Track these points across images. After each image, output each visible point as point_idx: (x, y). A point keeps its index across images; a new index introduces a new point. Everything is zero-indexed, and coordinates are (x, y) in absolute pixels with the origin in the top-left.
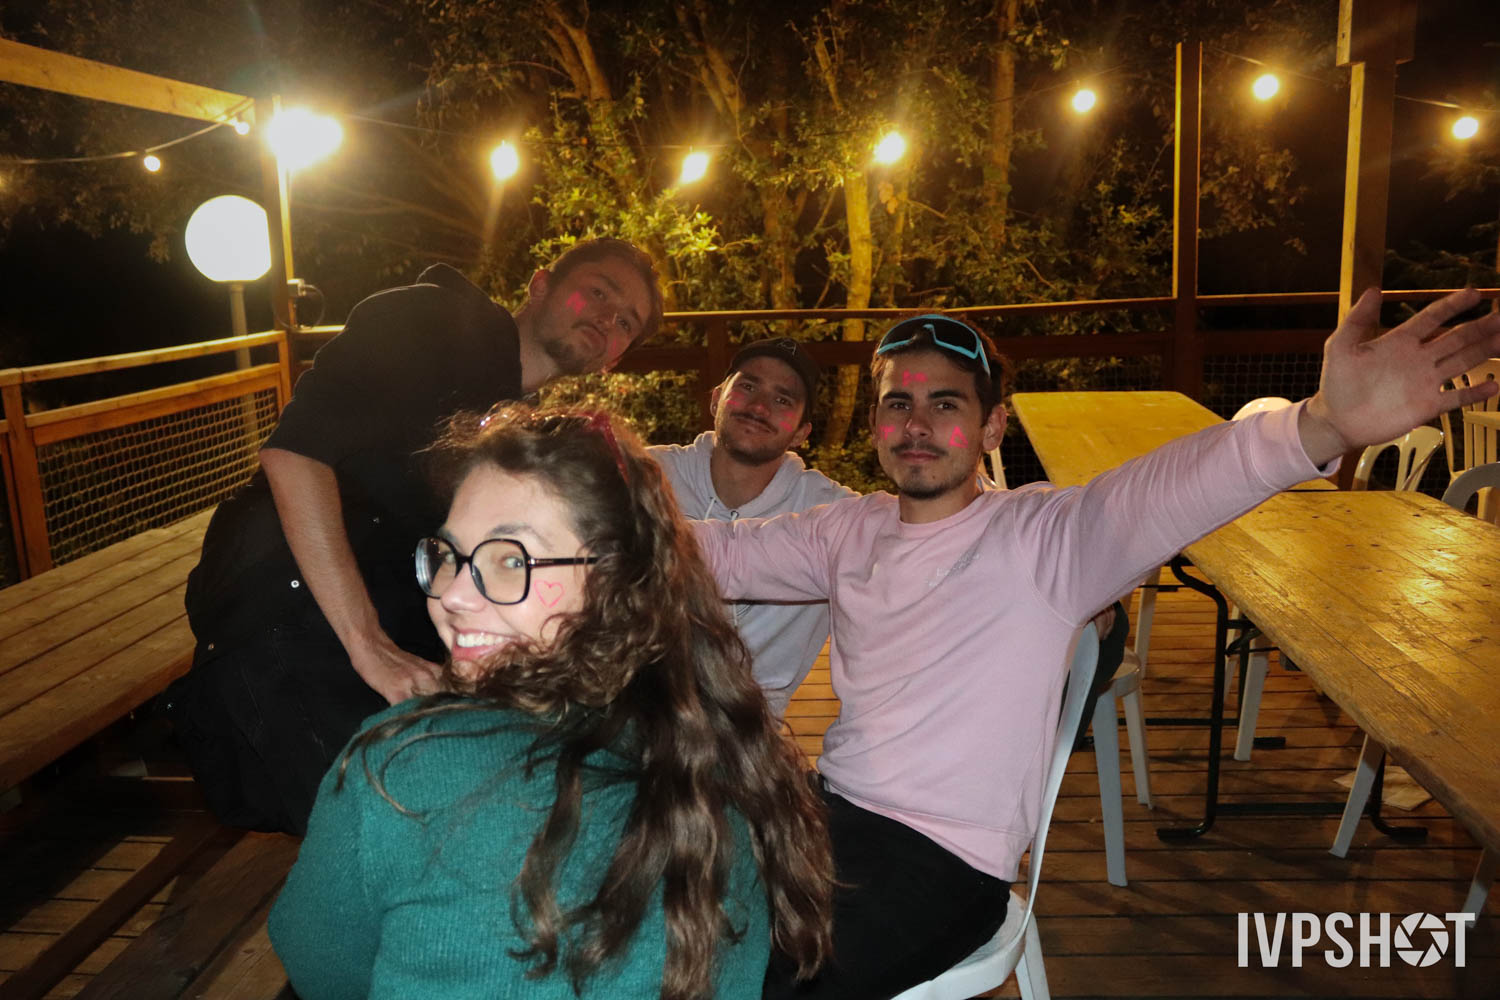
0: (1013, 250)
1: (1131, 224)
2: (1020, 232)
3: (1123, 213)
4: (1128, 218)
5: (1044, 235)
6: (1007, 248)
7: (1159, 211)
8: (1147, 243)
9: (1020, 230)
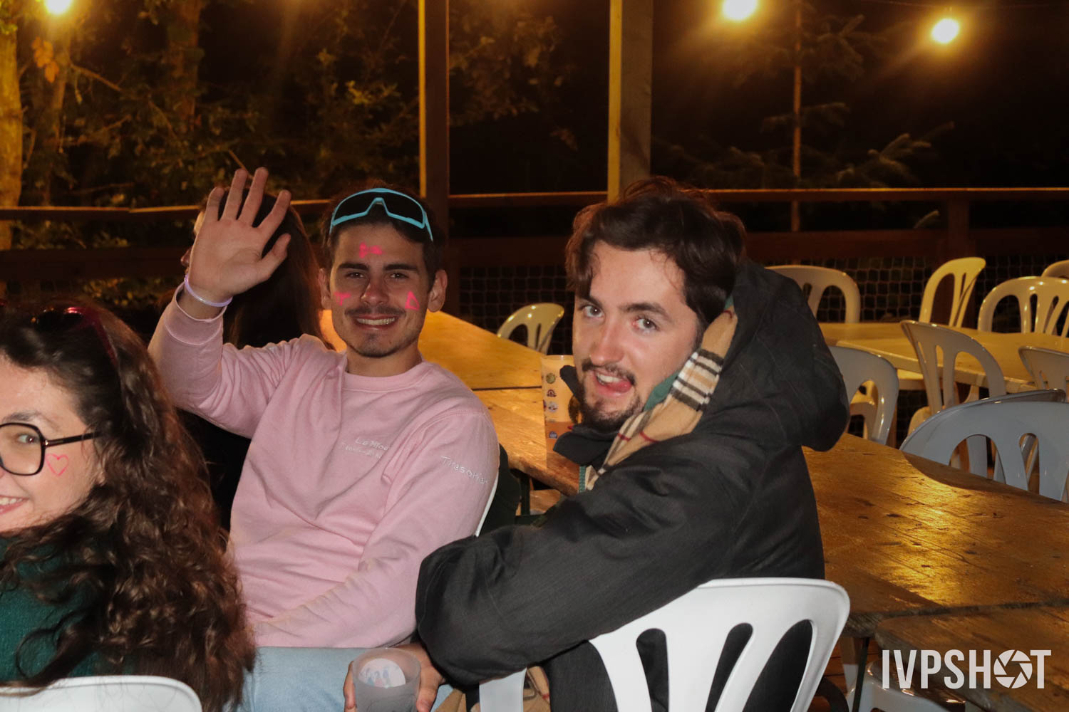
0: (212, 135)
1: (362, 105)
2: (219, 112)
3: (352, 90)
4: (359, 97)
5: (251, 117)
6: (202, 134)
7: (398, 89)
8: (381, 130)
9: (220, 110)
